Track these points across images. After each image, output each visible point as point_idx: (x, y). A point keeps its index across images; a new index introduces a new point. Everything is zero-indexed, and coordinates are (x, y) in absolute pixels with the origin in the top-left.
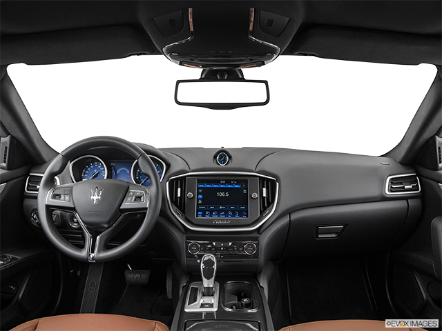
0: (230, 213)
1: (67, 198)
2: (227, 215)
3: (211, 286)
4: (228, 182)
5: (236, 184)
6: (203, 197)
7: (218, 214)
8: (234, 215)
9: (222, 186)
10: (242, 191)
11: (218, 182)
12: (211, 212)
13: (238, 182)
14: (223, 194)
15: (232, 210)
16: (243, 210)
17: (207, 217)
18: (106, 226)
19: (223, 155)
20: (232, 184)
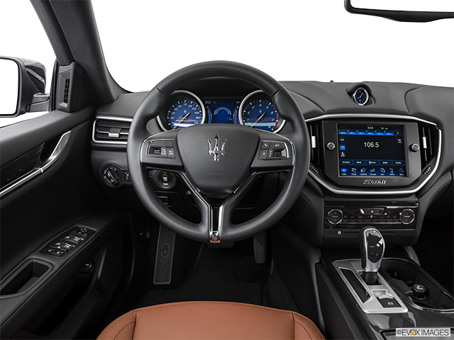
0: (383, 170)
1: (171, 153)
2: (378, 173)
3: (375, 270)
4: (377, 128)
5: (387, 132)
6: (346, 147)
7: (368, 172)
8: (387, 173)
9: (370, 134)
10: (397, 142)
11: (363, 128)
12: (358, 168)
13: (391, 128)
14: (371, 145)
15: (385, 167)
16: (399, 166)
17: (354, 176)
18: (229, 192)
19: (361, 91)
20: (382, 131)
